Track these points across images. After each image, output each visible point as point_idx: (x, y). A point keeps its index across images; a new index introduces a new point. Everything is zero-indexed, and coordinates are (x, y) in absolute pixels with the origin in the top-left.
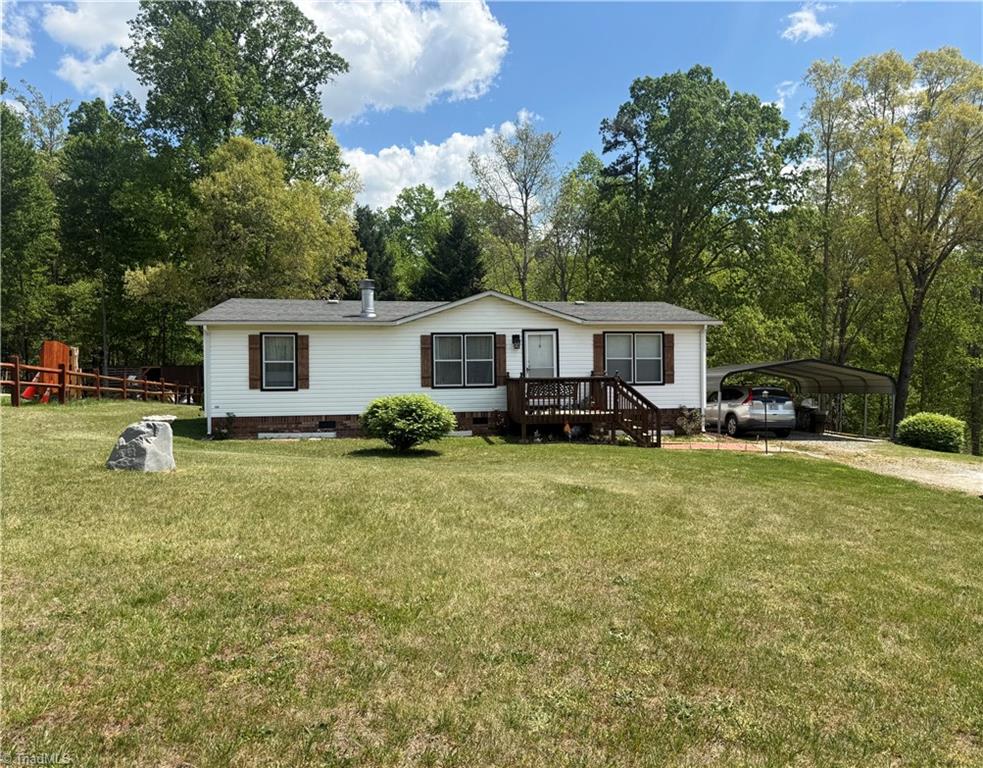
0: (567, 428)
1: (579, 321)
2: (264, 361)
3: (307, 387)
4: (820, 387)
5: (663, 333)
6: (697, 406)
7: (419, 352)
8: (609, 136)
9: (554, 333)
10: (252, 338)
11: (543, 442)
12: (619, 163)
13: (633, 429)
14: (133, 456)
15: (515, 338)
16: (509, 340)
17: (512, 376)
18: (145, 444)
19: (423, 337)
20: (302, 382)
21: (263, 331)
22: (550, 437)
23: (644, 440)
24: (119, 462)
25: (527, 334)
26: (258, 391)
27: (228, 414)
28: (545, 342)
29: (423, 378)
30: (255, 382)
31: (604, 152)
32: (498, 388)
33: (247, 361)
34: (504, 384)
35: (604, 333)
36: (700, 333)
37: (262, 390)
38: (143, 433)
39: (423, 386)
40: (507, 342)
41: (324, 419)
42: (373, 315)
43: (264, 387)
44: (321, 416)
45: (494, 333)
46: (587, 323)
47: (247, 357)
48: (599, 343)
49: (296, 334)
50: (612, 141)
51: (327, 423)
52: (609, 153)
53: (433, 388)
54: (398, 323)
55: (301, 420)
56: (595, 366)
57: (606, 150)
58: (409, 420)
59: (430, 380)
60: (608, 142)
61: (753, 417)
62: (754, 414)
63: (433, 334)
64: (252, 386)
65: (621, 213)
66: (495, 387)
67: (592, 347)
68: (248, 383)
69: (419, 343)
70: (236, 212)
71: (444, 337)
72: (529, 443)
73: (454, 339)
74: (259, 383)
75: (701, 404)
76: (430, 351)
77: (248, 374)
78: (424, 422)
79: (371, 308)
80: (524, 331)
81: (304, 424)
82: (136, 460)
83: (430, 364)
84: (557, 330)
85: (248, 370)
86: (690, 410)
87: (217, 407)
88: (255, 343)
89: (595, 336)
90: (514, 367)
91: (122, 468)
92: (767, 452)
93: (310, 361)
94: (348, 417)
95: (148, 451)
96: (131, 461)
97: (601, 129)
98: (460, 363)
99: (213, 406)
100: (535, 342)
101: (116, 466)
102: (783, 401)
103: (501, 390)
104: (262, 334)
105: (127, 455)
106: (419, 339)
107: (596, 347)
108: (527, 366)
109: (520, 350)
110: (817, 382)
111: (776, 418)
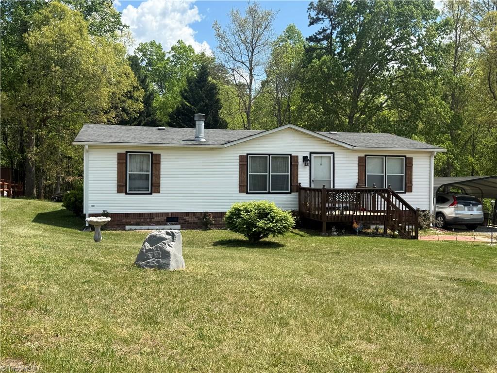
0: (355, 225)
1: (350, 147)
2: (128, 173)
3: (159, 192)
4: (482, 193)
5: (405, 156)
6: (428, 209)
7: (238, 167)
8: (313, 14)
9: (331, 156)
10: (119, 155)
11: (339, 235)
12: (320, 33)
13: (399, 226)
14: (159, 258)
15: (305, 159)
16: (300, 160)
17: (303, 185)
18: (168, 249)
19: (241, 156)
20: (155, 188)
21: (127, 150)
22: (343, 231)
23: (406, 234)
24: (148, 263)
25: (313, 155)
26: (123, 195)
27: (104, 211)
28: (325, 161)
29: (240, 186)
30: (122, 187)
31: (310, 25)
32: (293, 194)
33: (116, 172)
34: (297, 192)
35: (366, 156)
36: (430, 157)
37: (127, 193)
38: (165, 239)
39: (240, 192)
40: (299, 161)
41: (170, 216)
42: (203, 140)
43: (128, 192)
44: (168, 213)
45: (290, 155)
46: (355, 148)
47: (116, 169)
48: (362, 163)
49: (152, 153)
50: (315, 18)
51: (172, 219)
52: (312, 26)
53: (247, 193)
54: (226, 146)
55: (154, 216)
56: (359, 179)
57: (311, 24)
58: (266, 221)
59: (245, 187)
60: (312, 18)
61: (457, 216)
62: (458, 214)
63: (248, 154)
64: (120, 191)
65: (328, 68)
66: (290, 193)
67: (357, 165)
68: (116, 189)
69: (238, 161)
70: (56, 58)
71: (256, 157)
72: (329, 236)
73: (261, 158)
74: (124, 188)
75: (430, 207)
76: (245, 167)
77: (116, 182)
78: (277, 222)
79: (203, 135)
80: (311, 153)
81: (156, 219)
82: (162, 261)
83: (245, 176)
84: (333, 153)
85: (116, 179)
86: (424, 211)
87: (93, 206)
88: (123, 160)
89: (359, 158)
90: (304, 180)
91: (151, 267)
92: (492, 243)
93: (161, 173)
94: (187, 214)
95: (172, 254)
96: (158, 262)
97: (309, 9)
98: (267, 175)
99: (90, 205)
100: (319, 161)
101: (146, 266)
102: (476, 205)
103: (294, 195)
104: (127, 152)
105: (154, 257)
106: (238, 158)
107: (359, 166)
108: (312, 179)
109: (308, 167)
110: (481, 190)
111: (472, 217)
